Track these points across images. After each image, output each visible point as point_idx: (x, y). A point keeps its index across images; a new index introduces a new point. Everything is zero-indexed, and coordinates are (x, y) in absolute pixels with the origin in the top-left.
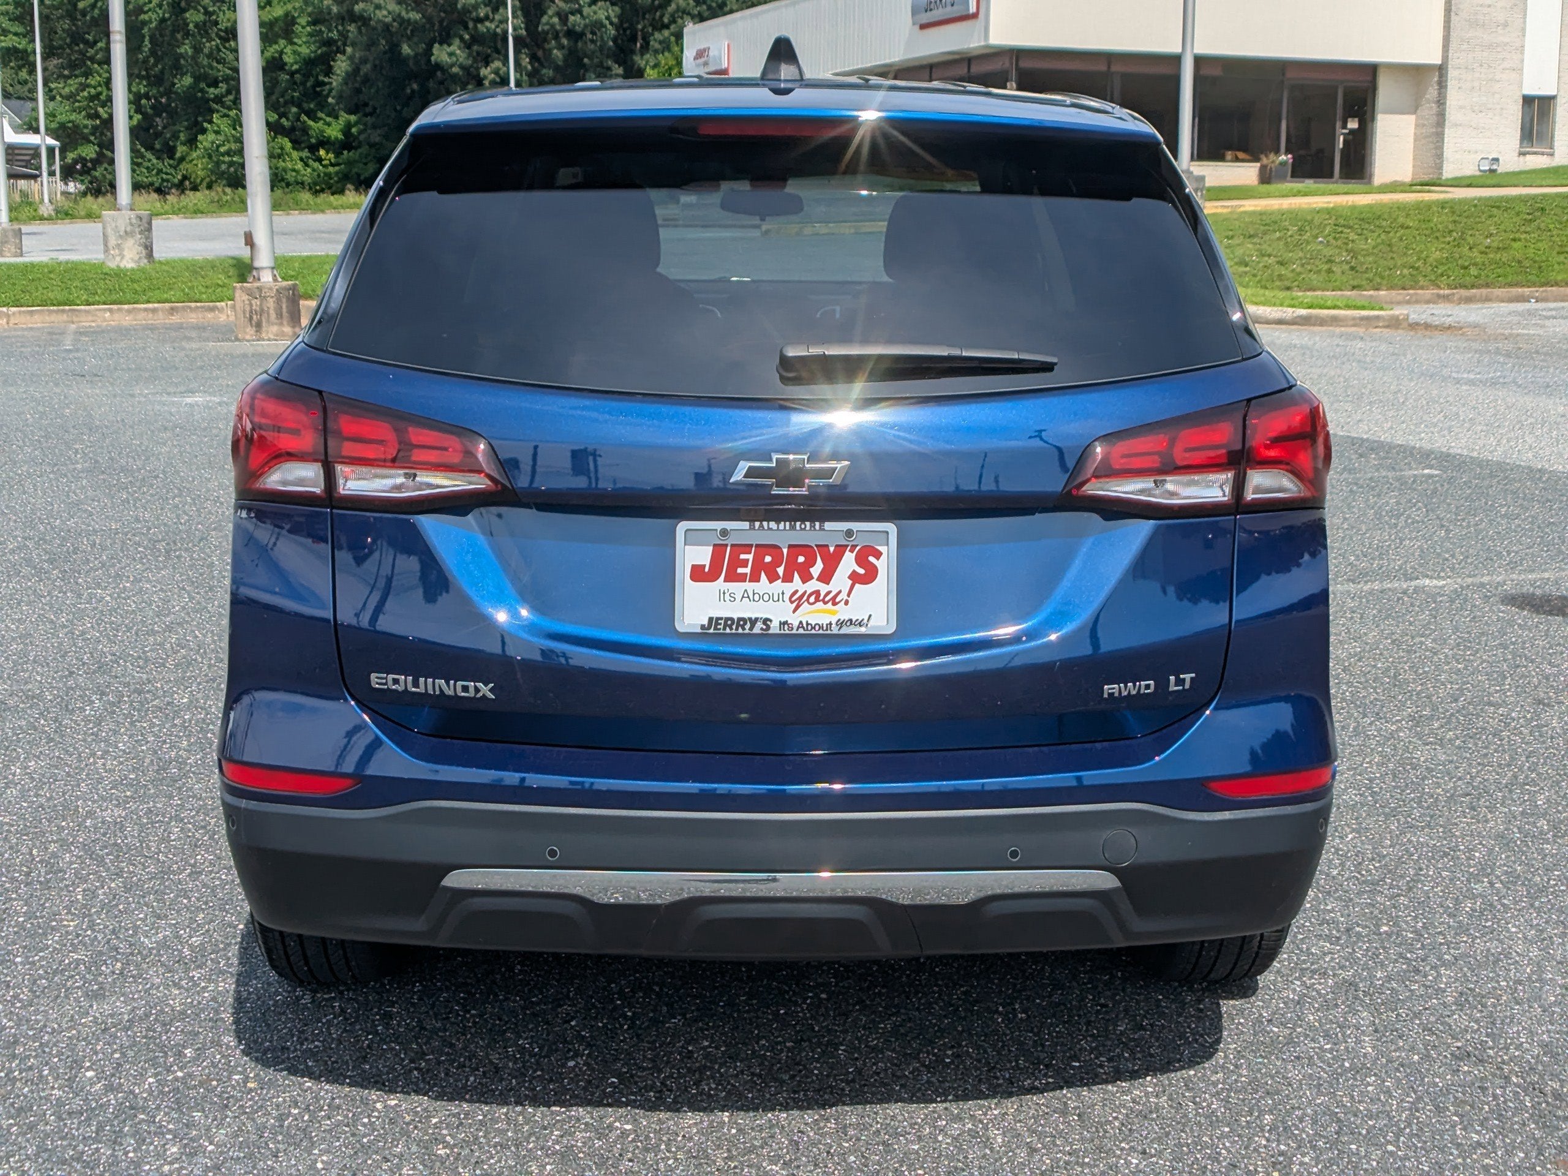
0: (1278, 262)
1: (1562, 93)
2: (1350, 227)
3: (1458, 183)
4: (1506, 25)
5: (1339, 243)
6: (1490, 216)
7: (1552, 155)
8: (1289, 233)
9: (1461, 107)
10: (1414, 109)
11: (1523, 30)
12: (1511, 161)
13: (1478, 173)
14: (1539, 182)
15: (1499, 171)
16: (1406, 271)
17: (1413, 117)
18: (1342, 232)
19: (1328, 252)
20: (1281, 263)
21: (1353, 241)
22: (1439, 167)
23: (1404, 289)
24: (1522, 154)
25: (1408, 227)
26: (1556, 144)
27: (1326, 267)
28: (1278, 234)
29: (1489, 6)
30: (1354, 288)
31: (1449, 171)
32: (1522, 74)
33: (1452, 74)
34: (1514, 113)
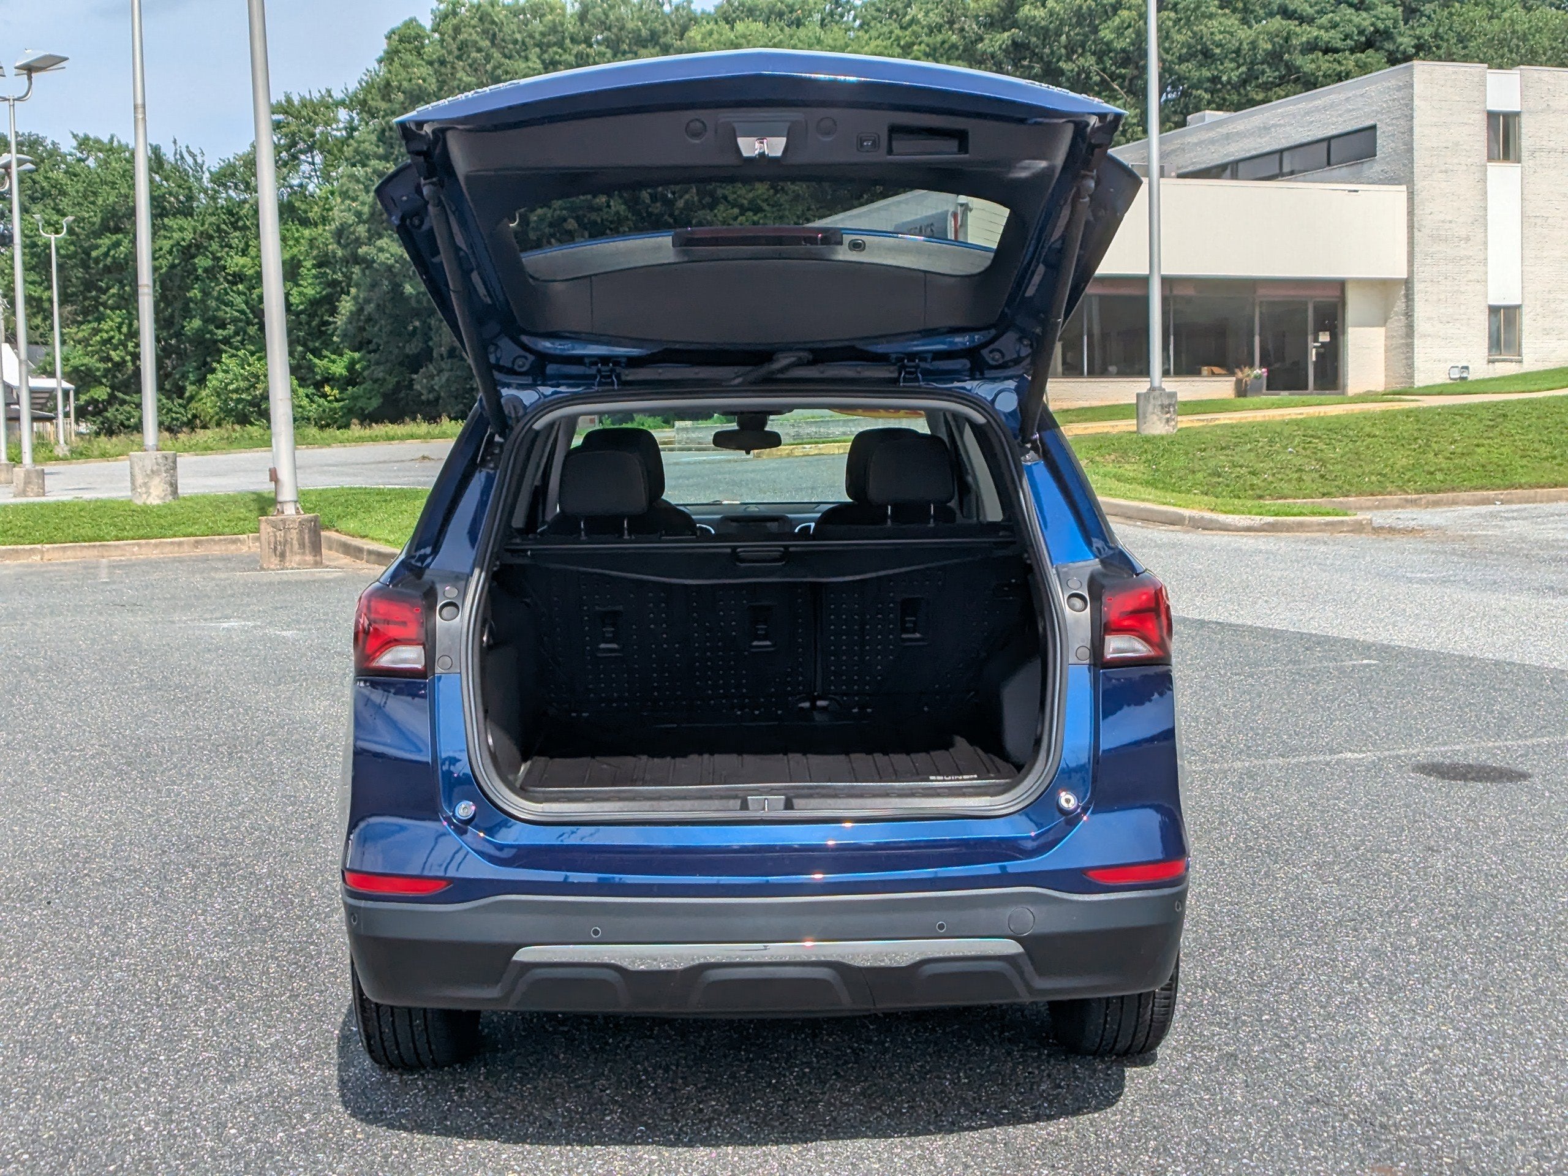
0: (1250, 473)
1: (1526, 302)
2: (1319, 438)
3: (1429, 391)
4: (1468, 239)
5: (1308, 452)
6: (1454, 424)
7: (1521, 362)
8: (1260, 444)
9: (1430, 319)
10: (1384, 321)
11: (1485, 243)
12: (1480, 368)
13: (1449, 381)
14: (1507, 389)
15: (1470, 379)
16: (1373, 478)
17: (1382, 330)
18: (1310, 442)
19: (1297, 461)
20: (1253, 473)
21: (1321, 450)
22: (1411, 376)
23: (1372, 495)
24: (1490, 362)
25: (1375, 436)
26: (1524, 351)
27: (1296, 476)
28: (1249, 446)
29: (1450, 222)
30: (1324, 495)
31: (1421, 380)
32: (1486, 286)
33: (1418, 287)
34: (1482, 321)
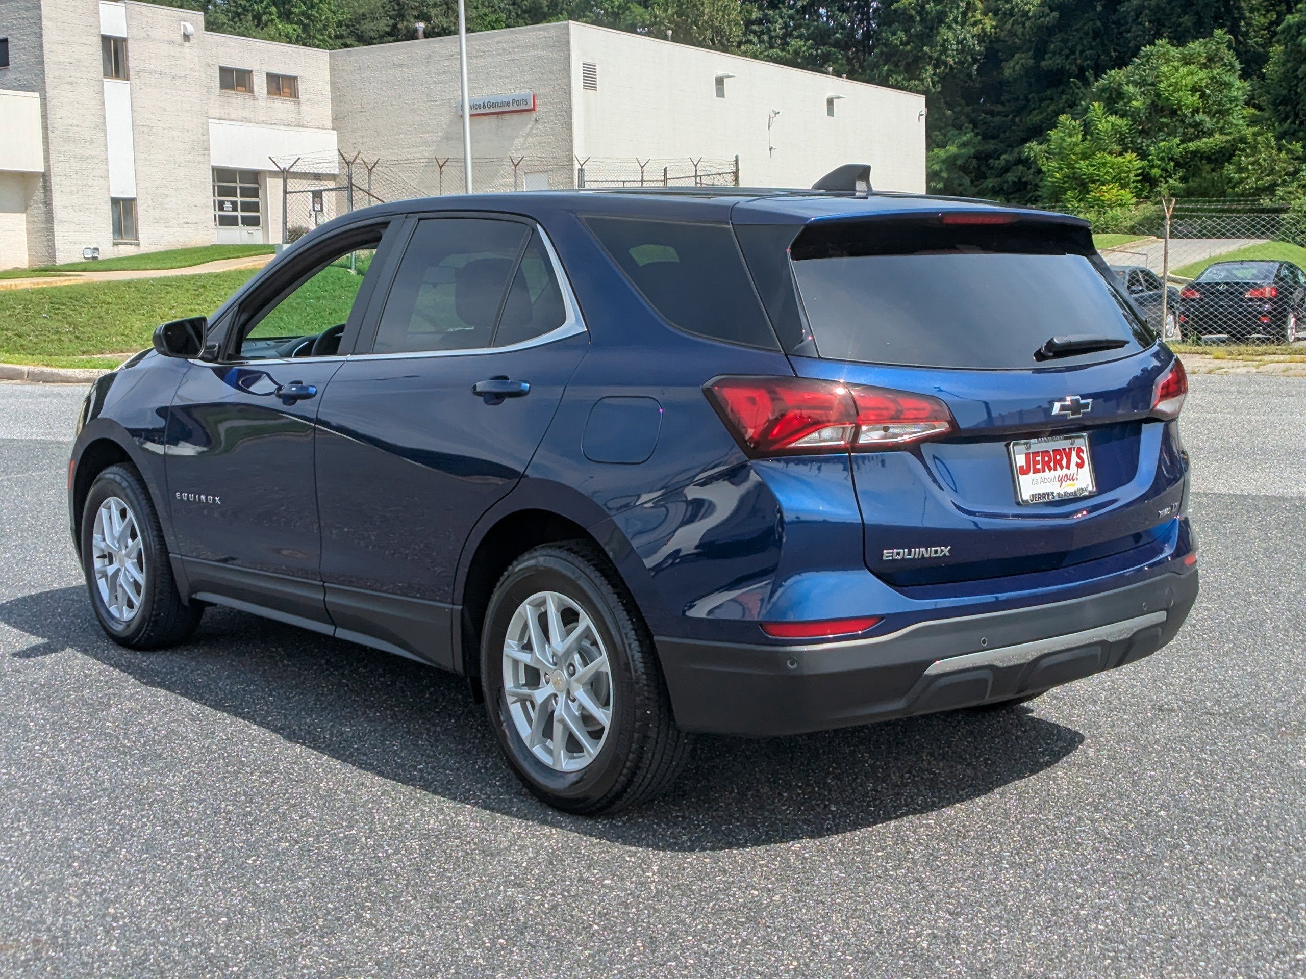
0: (16, 335)
1: (140, 196)
2: (64, 305)
4: (92, 142)
5: (60, 317)
7: (138, 245)
8: (17, 311)
9: (64, 207)
10: (25, 209)
11: (106, 145)
12: (108, 251)
13: (84, 260)
14: (143, 266)
15: (100, 258)
16: (119, 338)
17: (24, 215)
18: (59, 309)
19: (53, 324)
20: (19, 336)
21: (70, 316)
22: (53, 256)
23: (122, 352)
24: (115, 244)
25: (109, 303)
26: (140, 236)
27: (56, 337)
28: (8, 313)
29: (77, 126)
30: (84, 353)
31: (62, 259)
32: (108, 182)
33: (54, 180)
34: (107, 210)
